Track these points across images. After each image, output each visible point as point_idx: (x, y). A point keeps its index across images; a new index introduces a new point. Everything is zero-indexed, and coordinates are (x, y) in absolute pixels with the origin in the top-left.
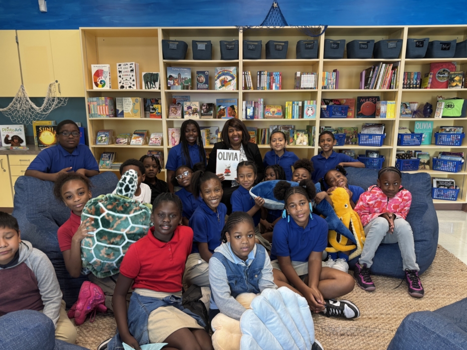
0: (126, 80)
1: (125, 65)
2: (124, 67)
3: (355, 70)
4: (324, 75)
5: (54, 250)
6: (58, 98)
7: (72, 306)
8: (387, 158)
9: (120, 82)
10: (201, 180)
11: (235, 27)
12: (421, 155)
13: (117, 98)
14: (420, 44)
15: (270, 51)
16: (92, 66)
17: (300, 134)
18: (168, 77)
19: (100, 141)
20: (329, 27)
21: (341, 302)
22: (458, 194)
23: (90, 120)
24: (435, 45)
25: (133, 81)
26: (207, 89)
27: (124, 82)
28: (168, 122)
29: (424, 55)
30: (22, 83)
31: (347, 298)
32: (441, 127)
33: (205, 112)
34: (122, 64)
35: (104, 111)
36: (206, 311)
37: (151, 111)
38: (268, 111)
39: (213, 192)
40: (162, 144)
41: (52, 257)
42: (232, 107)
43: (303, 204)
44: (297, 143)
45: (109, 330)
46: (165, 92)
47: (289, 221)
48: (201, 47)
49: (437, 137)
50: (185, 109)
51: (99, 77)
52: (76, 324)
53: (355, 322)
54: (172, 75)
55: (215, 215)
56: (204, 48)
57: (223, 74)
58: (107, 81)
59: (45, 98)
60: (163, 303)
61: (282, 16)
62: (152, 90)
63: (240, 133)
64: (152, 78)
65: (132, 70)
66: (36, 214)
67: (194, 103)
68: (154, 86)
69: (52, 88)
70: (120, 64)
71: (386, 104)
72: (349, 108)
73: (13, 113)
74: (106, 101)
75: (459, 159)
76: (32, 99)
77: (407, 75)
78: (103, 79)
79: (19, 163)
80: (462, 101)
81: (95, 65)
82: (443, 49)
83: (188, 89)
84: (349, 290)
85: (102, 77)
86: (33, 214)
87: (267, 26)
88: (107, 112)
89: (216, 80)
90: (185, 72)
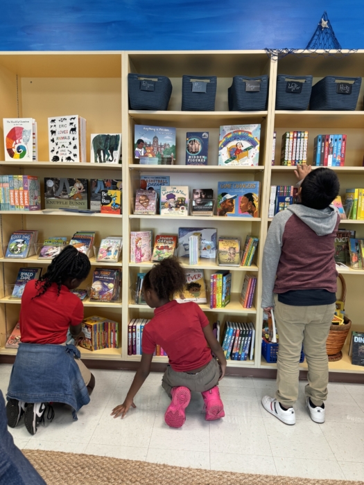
0: (63, 146)
1: (61, 120)
2: (61, 123)
9: (53, 151)
11: (263, 52)
15: (318, 99)
16: (5, 120)
18: (136, 142)
25: (75, 147)
26: (206, 163)
27: (59, 150)
28: (131, 220)
33: (199, 204)
35: (21, 199)
37: (104, 201)
40: (120, 258)
42: (249, 197)
46: (130, 168)
48: (198, 85)
50: (163, 198)
54: (142, 138)
56: (204, 90)
57: (235, 138)
58: (30, 148)
62: (108, 164)
64: (107, 144)
65: (74, 130)
67: (179, 188)
68: (110, 158)
70: (53, 118)
74: (25, 183)
81: (10, 120)
85: (21, 140)
88: (26, 202)
89: (222, 148)
90: (165, 134)
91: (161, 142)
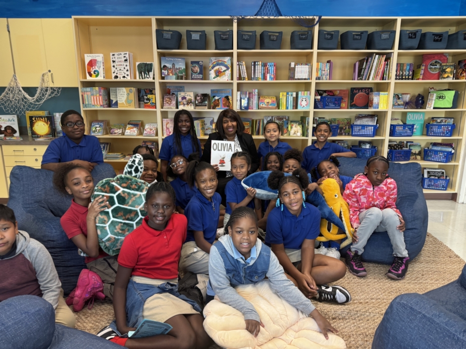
0: (120, 70)
1: (118, 55)
2: (118, 56)
3: (349, 61)
4: (318, 65)
5: (52, 239)
6: (52, 88)
7: (69, 293)
8: (380, 148)
9: (114, 72)
10: (196, 170)
11: (229, 17)
12: (413, 145)
13: (111, 88)
14: (413, 35)
15: (264, 41)
16: (86, 55)
17: (294, 125)
18: (162, 67)
19: (94, 131)
20: (323, 17)
21: (333, 288)
22: (448, 184)
23: (84, 111)
24: (427, 37)
25: (127, 71)
26: (202, 79)
27: (118, 72)
28: (162, 113)
29: (417, 47)
30: (15, 73)
31: (339, 284)
32: (433, 118)
33: (200, 103)
34: (116, 54)
35: (98, 101)
36: (202, 297)
37: (146, 101)
38: (263, 102)
39: (208, 182)
40: (157, 135)
41: (49, 246)
42: (227, 98)
43: (296, 192)
44: (291, 134)
45: (107, 316)
46: (160, 82)
47: (282, 210)
48: (196, 36)
49: (428, 128)
50: (180, 99)
51: (92, 67)
52: (75, 311)
53: (346, 306)
54: (166, 65)
55: (210, 204)
56: (198, 38)
57: (218, 64)
58: (101, 71)
59: (38, 88)
60: (158, 290)
61: (276, 5)
62: (146, 80)
63: (235, 123)
64: (146, 68)
65: (126, 60)
66: (31, 203)
67: (188, 93)
68: (148, 76)
69: (46, 77)
70: (114, 53)
71: (379, 95)
72: (342, 99)
73: (6, 103)
74: (100, 91)
75: (450, 149)
76: (24, 89)
77: (400, 66)
78: (97, 69)
79: (13, 153)
80: (453, 93)
81: (89, 55)
82: (435, 41)
83: (182, 79)
84: (341, 276)
85: (96, 67)
86: (29, 204)
87: (261, 16)
88: (101, 103)
89: (211, 70)
90: (179, 62)
91: (177, 66)
